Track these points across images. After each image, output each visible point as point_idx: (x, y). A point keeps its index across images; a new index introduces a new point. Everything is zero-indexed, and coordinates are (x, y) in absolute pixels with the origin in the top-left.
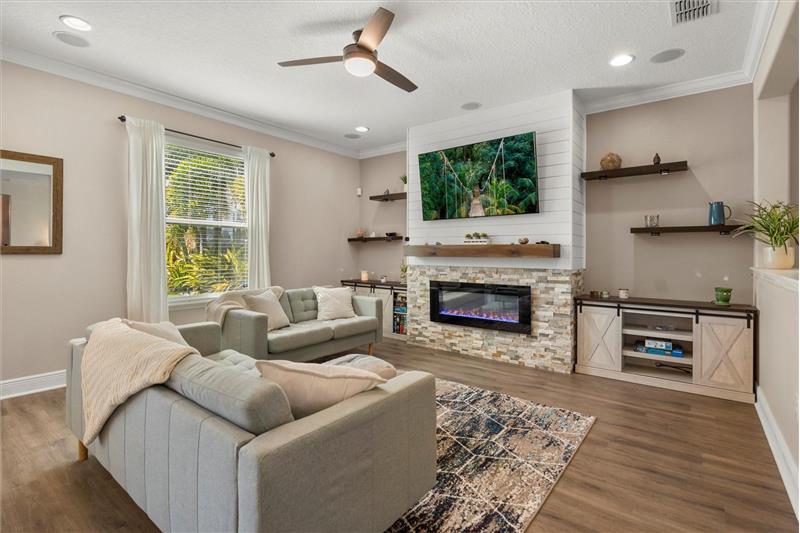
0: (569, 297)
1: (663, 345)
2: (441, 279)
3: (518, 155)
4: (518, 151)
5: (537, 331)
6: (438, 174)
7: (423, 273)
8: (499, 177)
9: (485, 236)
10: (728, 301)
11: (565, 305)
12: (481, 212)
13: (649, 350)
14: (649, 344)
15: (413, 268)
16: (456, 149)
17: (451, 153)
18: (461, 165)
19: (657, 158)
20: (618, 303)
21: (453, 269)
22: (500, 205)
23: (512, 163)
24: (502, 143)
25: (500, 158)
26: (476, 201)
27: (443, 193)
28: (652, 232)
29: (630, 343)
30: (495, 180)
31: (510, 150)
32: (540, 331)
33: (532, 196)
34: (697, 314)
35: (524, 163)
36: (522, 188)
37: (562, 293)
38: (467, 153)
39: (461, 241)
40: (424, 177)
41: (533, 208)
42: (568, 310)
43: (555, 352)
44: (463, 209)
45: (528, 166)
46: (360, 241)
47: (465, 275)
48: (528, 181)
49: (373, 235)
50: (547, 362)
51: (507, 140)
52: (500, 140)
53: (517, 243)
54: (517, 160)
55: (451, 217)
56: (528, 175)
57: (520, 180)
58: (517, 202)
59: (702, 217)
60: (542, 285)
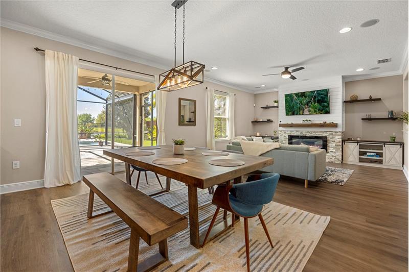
0: (341, 140)
1: (373, 154)
2: (292, 134)
3: (321, 96)
4: (322, 94)
5: (329, 151)
6: (292, 101)
7: (285, 133)
8: (315, 102)
9: (310, 121)
10: (394, 140)
11: (339, 142)
12: (308, 113)
13: (368, 156)
14: (368, 154)
15: (281, 131)
16: (299, 93)
17: (297, 94)
18: (300, 98)
19: (371, 97)
20: (358, 142)
21: (297, 131)
22: (315, 111)
23: (320, 98)
25: (315, 96)
26: (306, 110)
27: (293, 107)
28: (369, 119)
29: (361, 154)
30: (313, 103)
31: (319, 94)
32: (330, 150)
33: (327, 109)
34: (384, 144)
35: (324, 98)
36: (324, 106)
37: (338, 139)
38: (303, 95)
39: (301, 122)
40: (287, 101)
41: (328, 112)
42: (341, 144)
43: (335, 157)
44: (301, 112)
45: (326, 99)
46: (255, 122)
47: (302, 133)
48: (326, 104)
49: (261, 120)
50: (333, 160)
51: (317, 91)
52: (315, 91)
53: (322, 123)
54: (322, 97)
55: (297, 115)
56: (326, 102)
57: (323, 103)
58: (321, 111)
59: (386, 115)
60: (331, 136)
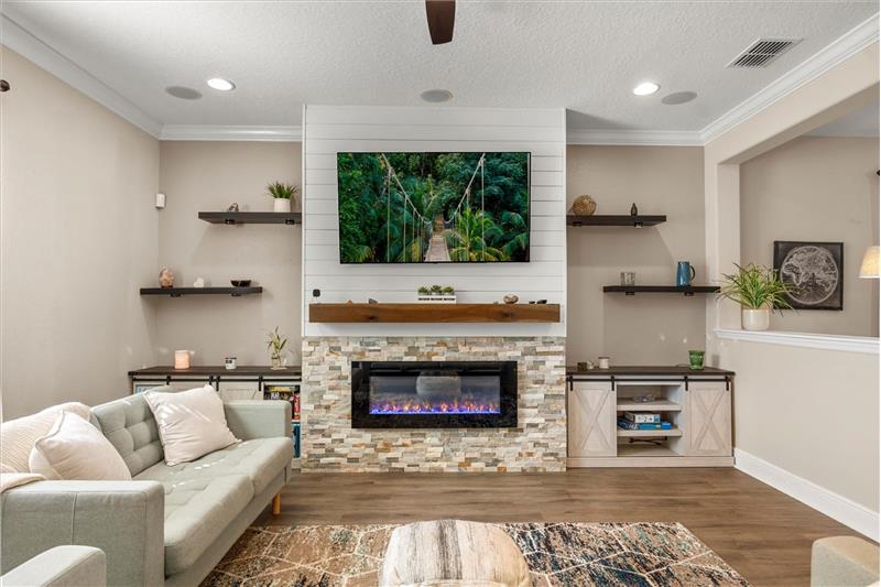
0: (563, 372)
1: (650, 419)
2: (371, 357)
3: (504, 179)
4: (505, 174)
5: (523, 421)
6: (376, 189)
7: (334, 350)
8: (476, 207)
9: (450, 291)
10: (701, 364)
11: (559, 383)
12: (445, 256)
13: (641, 426)
14: (639, 419)
15: (315, 342)
16: (409, 155)
17: (400, 161)
18: (415, 182)
19: (634, 208)
20: (613, 374)
21: (392, 341)
22: (474, 247)
23: (496, 190)
24: (482, 160)
25: (478, 179)
26: (437, 238)
27: (382, 221)
28: (625, 291)
29: (623, 420)
30: (468, 210)
31: (494, 172)
32: (527, 421)
33: (521, 237)
34: (686, 380)
35: (513, 191)
36: (509, 226)
37: (554, 368)
38: (427, 165)
39: (413, 299)
40: (346, 190)
41: (521, 255)
42: (562, 389)
43: (546, 445)
44: (416, 248)
45: (518, 197)
46: (163, 294)
47: (412, 350)
48: (517, 218)
49: (199, 284)
50: (537, 461)
51: (489, 155)
52: (480, 154)
53: (502, 302)
54: (503, 187)
55: (395, 260)
56: (517, 209)
57: (506, 214)
58: (499, 244)
60: (529, 359)
